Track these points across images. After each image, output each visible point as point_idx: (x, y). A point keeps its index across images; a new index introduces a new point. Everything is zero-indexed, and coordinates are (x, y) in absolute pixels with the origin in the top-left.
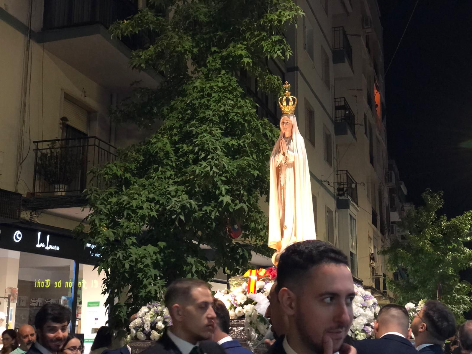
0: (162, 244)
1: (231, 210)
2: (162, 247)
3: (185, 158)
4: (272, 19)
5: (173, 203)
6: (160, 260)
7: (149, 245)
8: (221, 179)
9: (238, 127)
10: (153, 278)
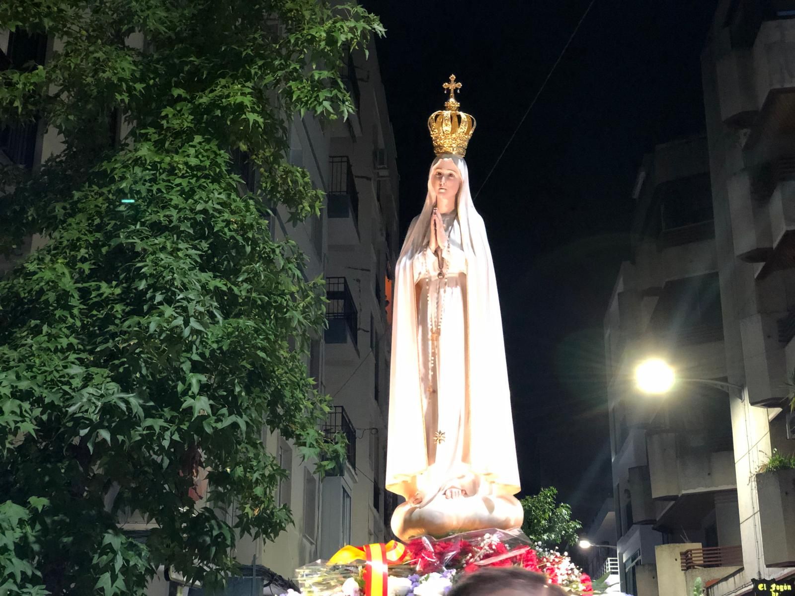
0: (39, 502)
1: (209, 430)
2: (40, 509)
3: (104, 312)
4: (313, 37)
5: (85, 400)
6: (32, 539)
7: (9, 502)
8: (190, 359)
9: (230, 253)
10: (19, 579)
